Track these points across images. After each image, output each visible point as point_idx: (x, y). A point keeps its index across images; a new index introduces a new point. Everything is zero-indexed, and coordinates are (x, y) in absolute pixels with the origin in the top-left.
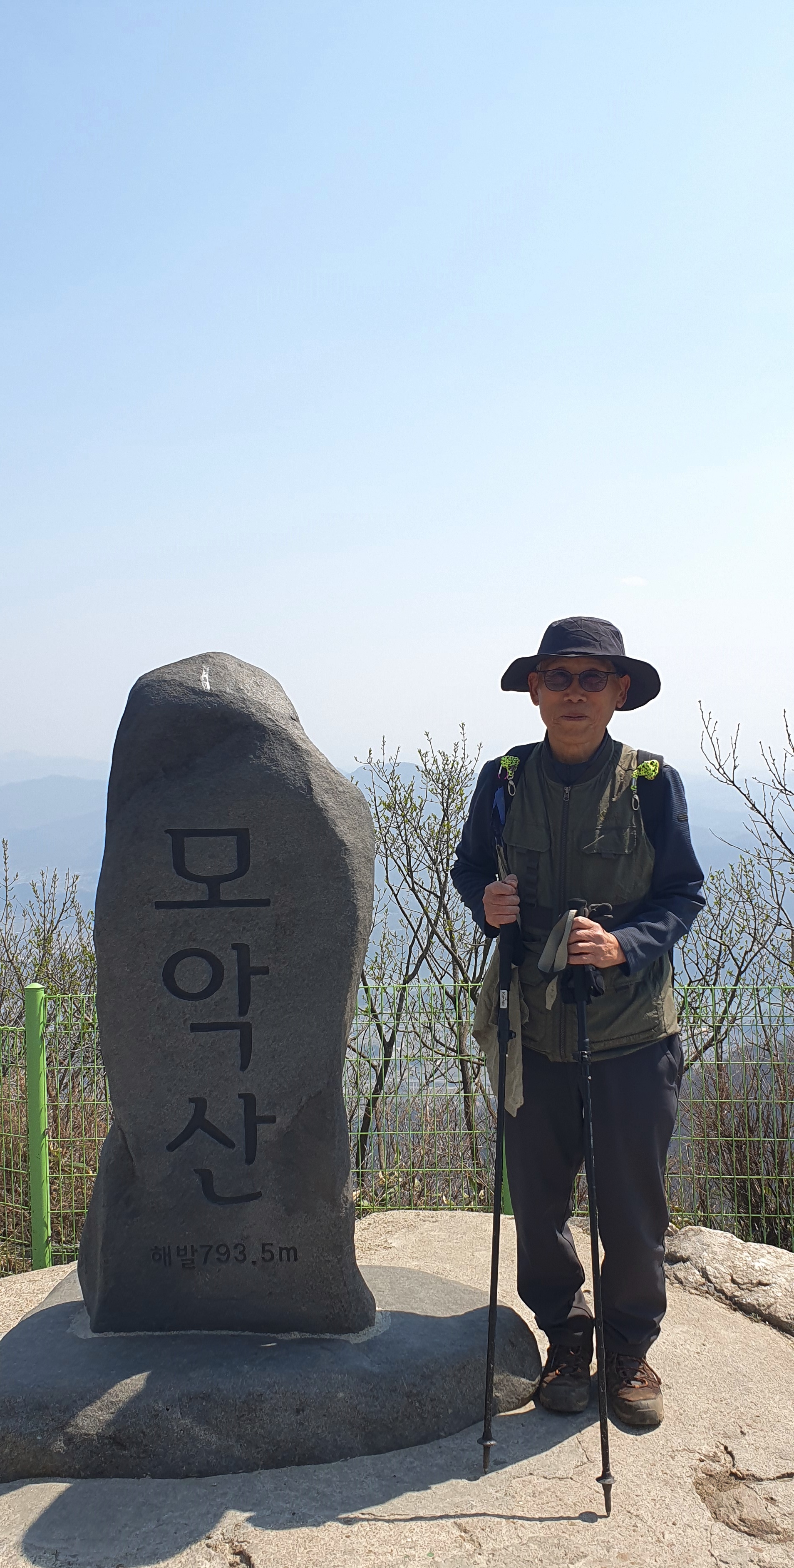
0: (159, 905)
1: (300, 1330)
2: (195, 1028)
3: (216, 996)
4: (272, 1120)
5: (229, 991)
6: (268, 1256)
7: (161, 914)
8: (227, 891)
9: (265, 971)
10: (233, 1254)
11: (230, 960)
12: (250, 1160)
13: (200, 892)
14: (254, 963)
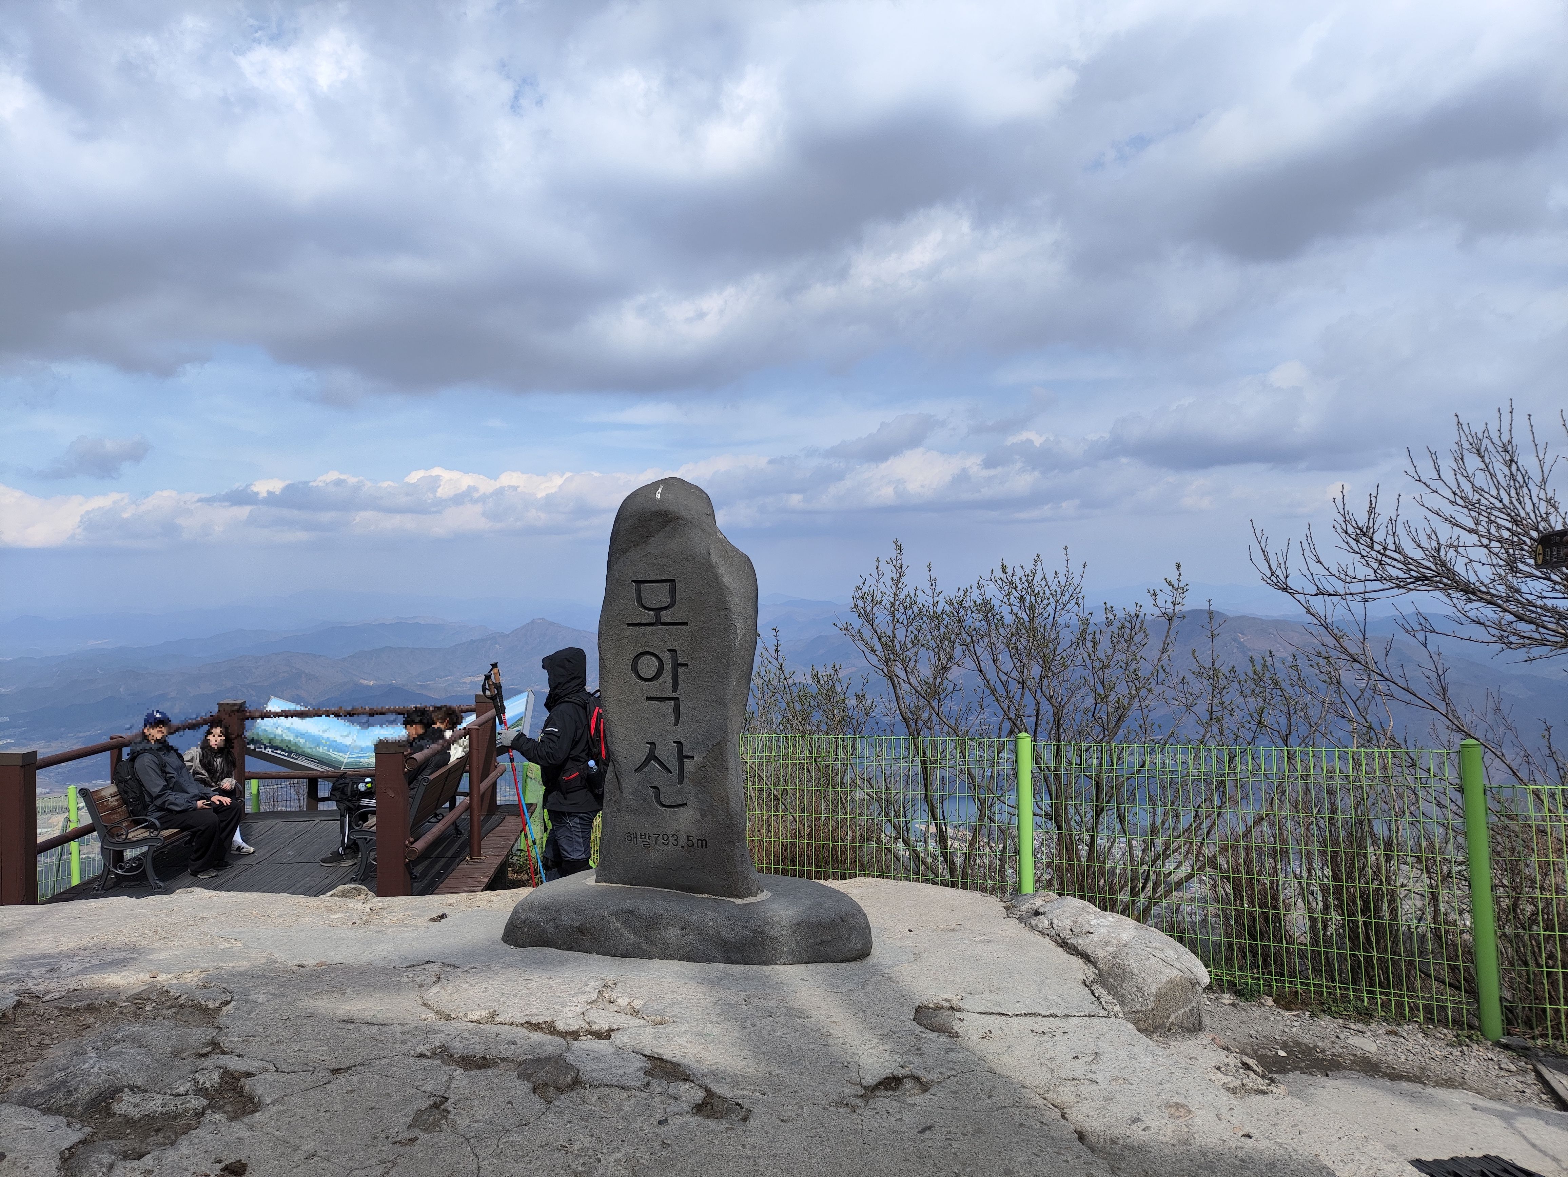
0: (629, 625)
1: (709, 894)
2: (649, 699)
3: (661, 679)
4: (692, 757)
5: (667, 677)
6: (690, 843)
7: (631, 630)
8: (665, 616)
9: (686, 665)
10: (672, 840)
11: (667, 657)
12: (681, 782)
13: (650, 617)
14: (680, 661)
